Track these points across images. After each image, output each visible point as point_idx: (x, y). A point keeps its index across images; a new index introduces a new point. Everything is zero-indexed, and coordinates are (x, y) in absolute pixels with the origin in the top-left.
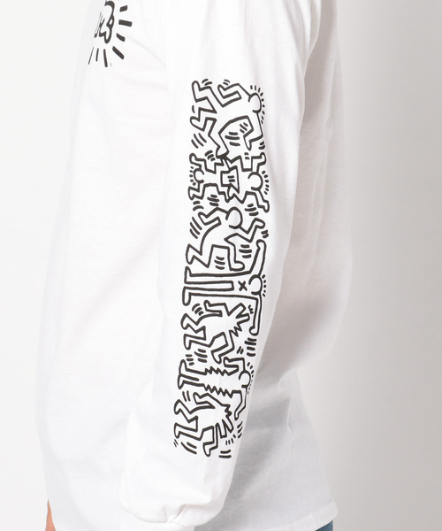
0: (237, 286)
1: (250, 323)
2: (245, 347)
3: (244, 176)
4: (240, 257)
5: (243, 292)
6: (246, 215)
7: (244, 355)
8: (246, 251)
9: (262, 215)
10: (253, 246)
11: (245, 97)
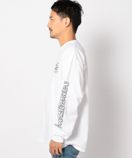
0: (61, 108)
1: (62, 113)
2: (61, 116)
3: (64, 93)
4: (62, 104)
5: (61, 109)
6: (63, 98)
7: (61, 117)
8: (62, 103)
9: (65, 99)
10: (63, 103)
11: (67, 83)
